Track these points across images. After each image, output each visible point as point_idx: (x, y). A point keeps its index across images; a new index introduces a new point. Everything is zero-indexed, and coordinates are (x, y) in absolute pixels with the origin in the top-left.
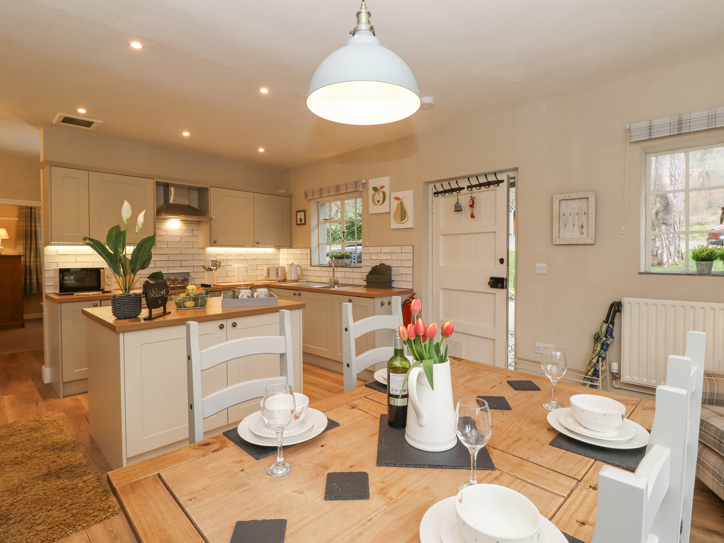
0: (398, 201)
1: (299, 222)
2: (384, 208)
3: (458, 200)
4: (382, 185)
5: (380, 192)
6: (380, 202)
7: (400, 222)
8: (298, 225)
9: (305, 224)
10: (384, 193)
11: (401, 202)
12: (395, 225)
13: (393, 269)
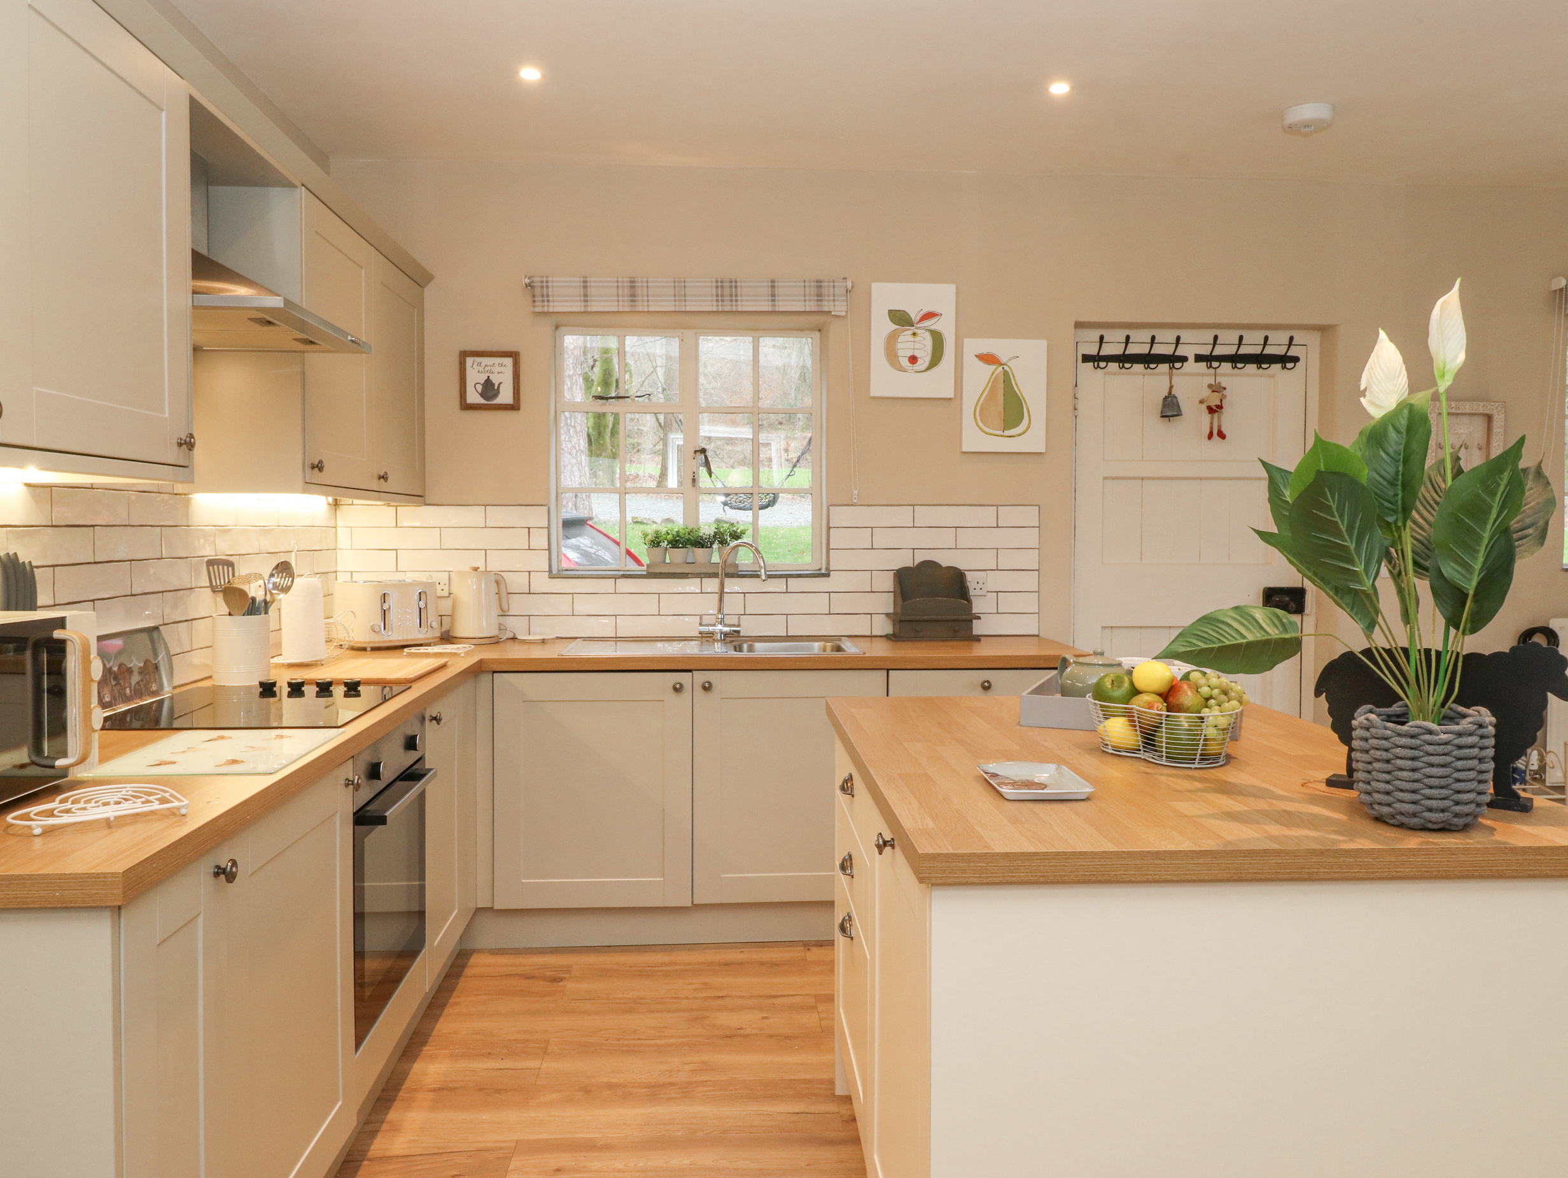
0: (993, 367)
1: (473, 397)
2: (939, 383)
3: (1171, 387)
4: (926, 310)
5: (918, 331)
6: (920, 361)
7: (1001, 433)
8: (466, 407)
9: (514, 407)
10: (938, 339)
11: (1006, 374)
12: (975, 438)
13: (969, 576)
